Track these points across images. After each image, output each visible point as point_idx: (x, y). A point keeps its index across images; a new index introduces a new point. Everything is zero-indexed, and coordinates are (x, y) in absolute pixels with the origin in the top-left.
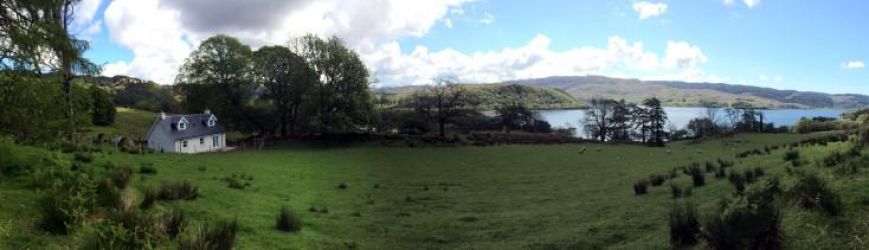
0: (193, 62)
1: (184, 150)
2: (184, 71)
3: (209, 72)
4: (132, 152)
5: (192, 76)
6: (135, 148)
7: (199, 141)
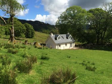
0: (63, 15)
1: (59, 48)
2: (60, 19)
3: (69, 19)
4: (39, 48)
5: (63, 21)
6: (40, 46)
7: (65, 45)
